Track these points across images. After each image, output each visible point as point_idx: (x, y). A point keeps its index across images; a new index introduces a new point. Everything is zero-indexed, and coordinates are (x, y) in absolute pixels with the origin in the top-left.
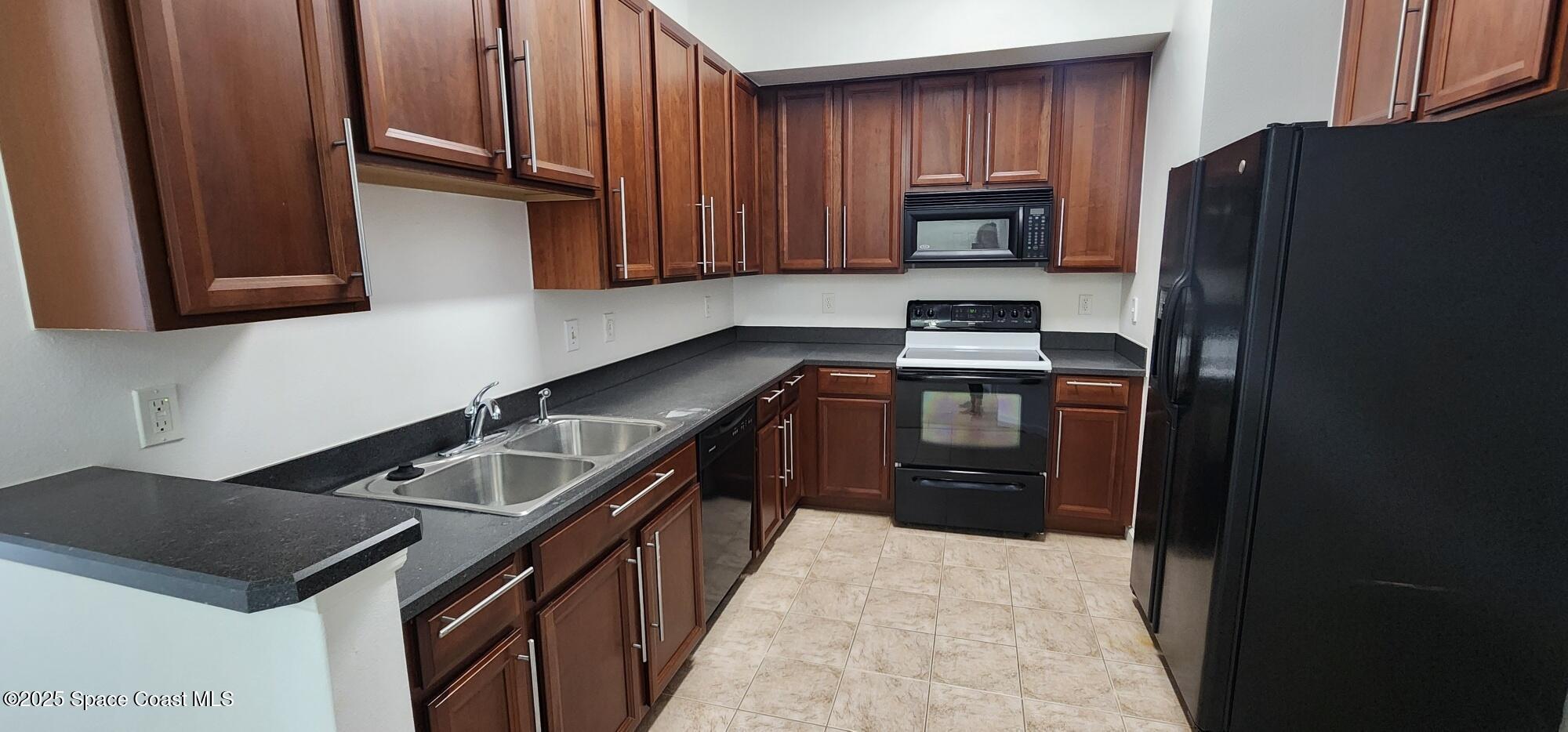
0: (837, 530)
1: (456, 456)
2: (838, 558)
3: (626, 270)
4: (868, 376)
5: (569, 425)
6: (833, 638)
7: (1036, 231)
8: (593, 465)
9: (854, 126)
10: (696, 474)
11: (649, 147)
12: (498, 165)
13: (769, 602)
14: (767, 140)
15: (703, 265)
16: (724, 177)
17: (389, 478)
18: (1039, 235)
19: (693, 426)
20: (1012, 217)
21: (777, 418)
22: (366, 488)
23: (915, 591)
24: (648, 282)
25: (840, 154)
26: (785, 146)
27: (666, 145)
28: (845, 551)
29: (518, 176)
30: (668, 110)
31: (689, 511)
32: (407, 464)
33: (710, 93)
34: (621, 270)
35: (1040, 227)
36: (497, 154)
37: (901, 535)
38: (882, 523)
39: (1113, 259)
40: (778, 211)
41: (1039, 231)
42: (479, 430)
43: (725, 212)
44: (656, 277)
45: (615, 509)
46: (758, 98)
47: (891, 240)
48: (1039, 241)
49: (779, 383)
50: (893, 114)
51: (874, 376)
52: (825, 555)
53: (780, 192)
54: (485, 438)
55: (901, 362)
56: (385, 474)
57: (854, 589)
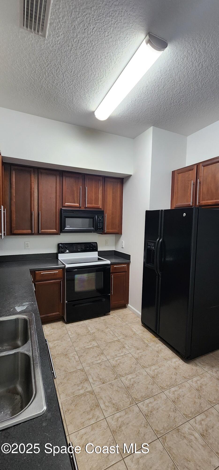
4: (55, 272)
6: (79, 379)
7: (100, 223)
18: (101, 224)
20: (93, 218)
23: (90, 346)
25: (37, 193)
26: (14, 186)
35: (101, 222)
38: (61, 324)
39: (117, 231)
40: (11, 211)
41: (101, 223)
46: (4, 166)
47: (56, 224)
48: (101, 225)
50: (56, 182)
51: (58, 272)
53: (12, 204)
57: (71, 355)
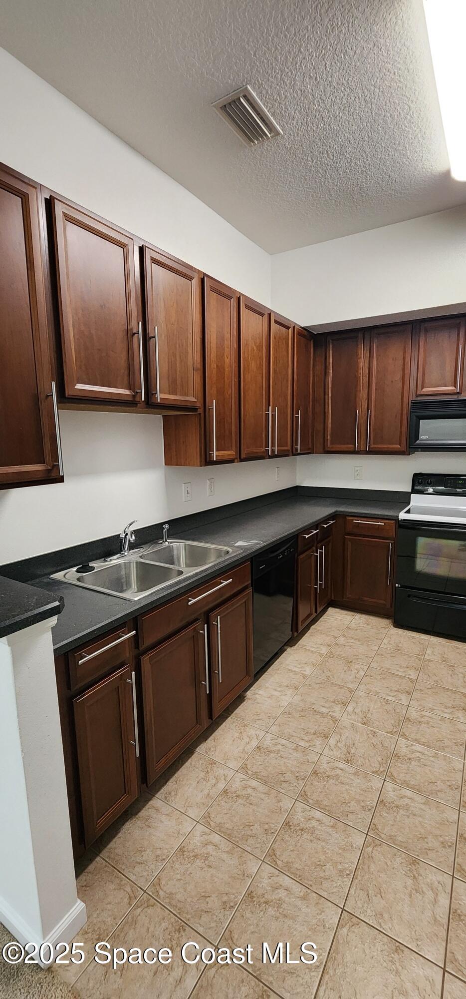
0: (353, 625)
1: (115, 560)
2: (350, 644)
3: (215, 454)
4: (380, 524)
5: (179, 546)
6: (336, 697)
8: (182, 572)
9: (377, 355)
10: (250, 582)
11: (234, 380)
12: (137, 399)
13: (299, 666)
14: (319, 367)
15: (269, 450)
16: (287, 395)
17: (77, 571)
19: (249, 552)
21: (314, 548)
22: (65, 576)
23: (400, 673)
24: (231, 461)
25: (367, 376)
26: (331, 371)
27: (246, 377)
28: (356, 639)
29: (150, 403)
30: (248, 356)
31: (244, 605)
32: (87, 564)
33: (279, 343)
34: (212, 455)
36: (137, 392)
37: (398, 633)
38: (386, 623)
40: (325, 413)
42: (127, 547)
43: (287, 415)
44: (237, 458)
45: (191, 601)
46: (313, 342)
47: (401, 432)
49: (316, 525)
50: (405, 348)
51: (383, 524)
52: (342, 640)
53: (326, 401)
54: (130, 551)
55: (403, 516)
56: (75, 569)
57: (357, 666)
